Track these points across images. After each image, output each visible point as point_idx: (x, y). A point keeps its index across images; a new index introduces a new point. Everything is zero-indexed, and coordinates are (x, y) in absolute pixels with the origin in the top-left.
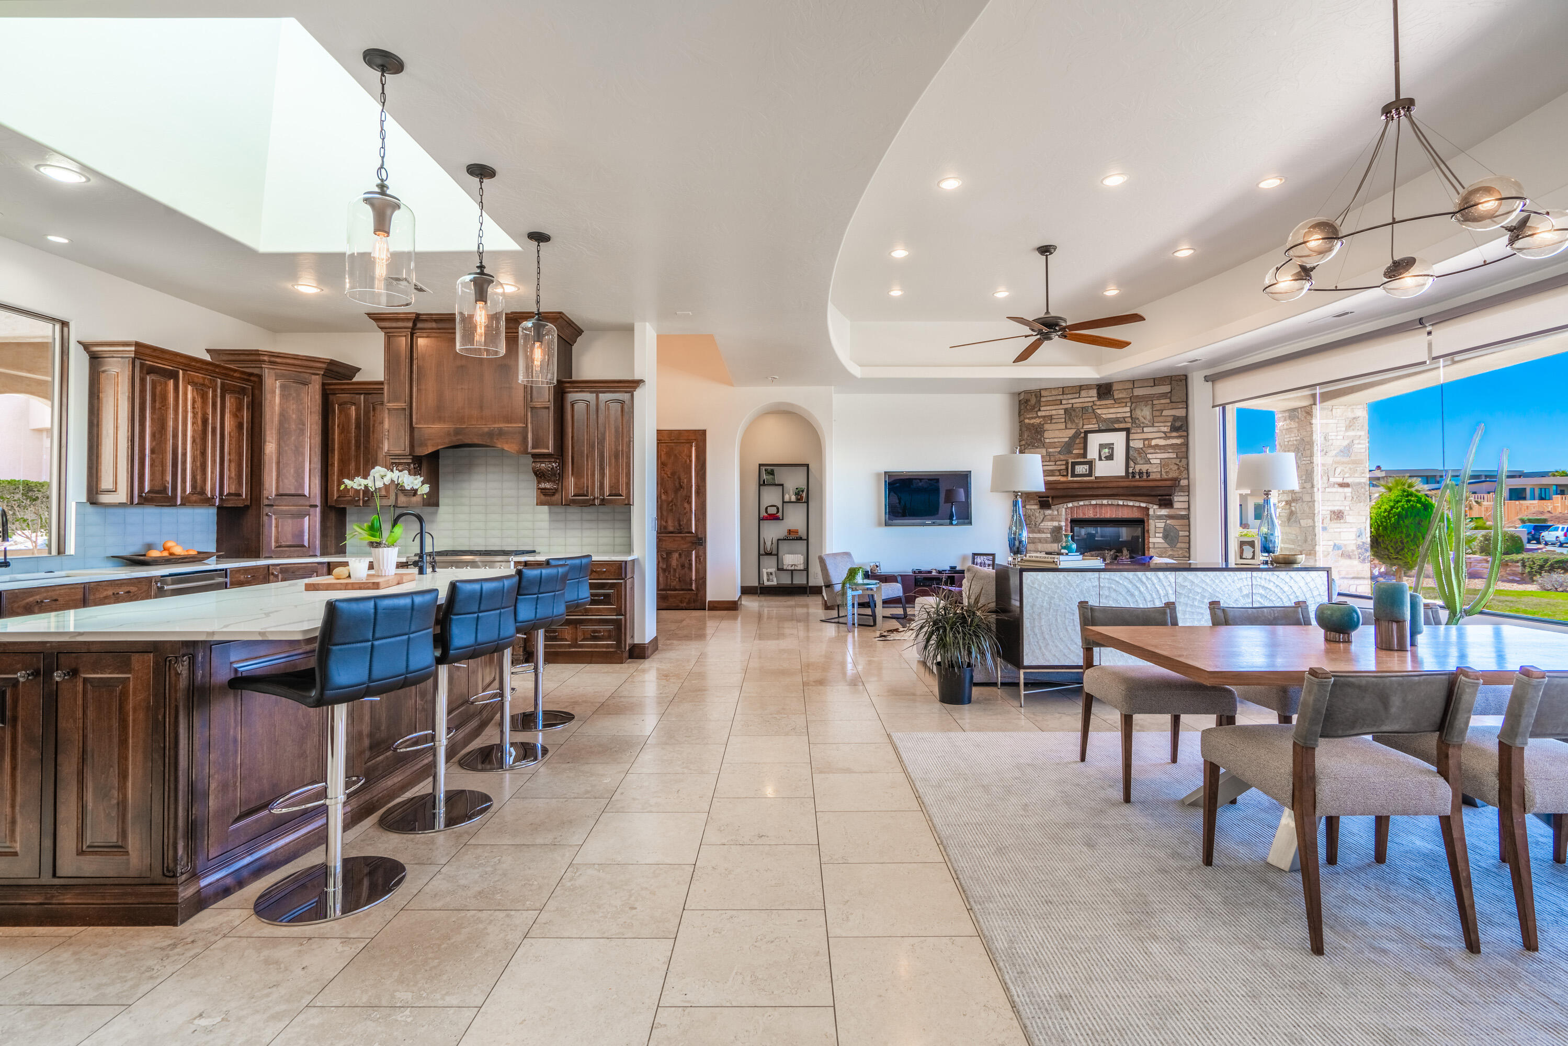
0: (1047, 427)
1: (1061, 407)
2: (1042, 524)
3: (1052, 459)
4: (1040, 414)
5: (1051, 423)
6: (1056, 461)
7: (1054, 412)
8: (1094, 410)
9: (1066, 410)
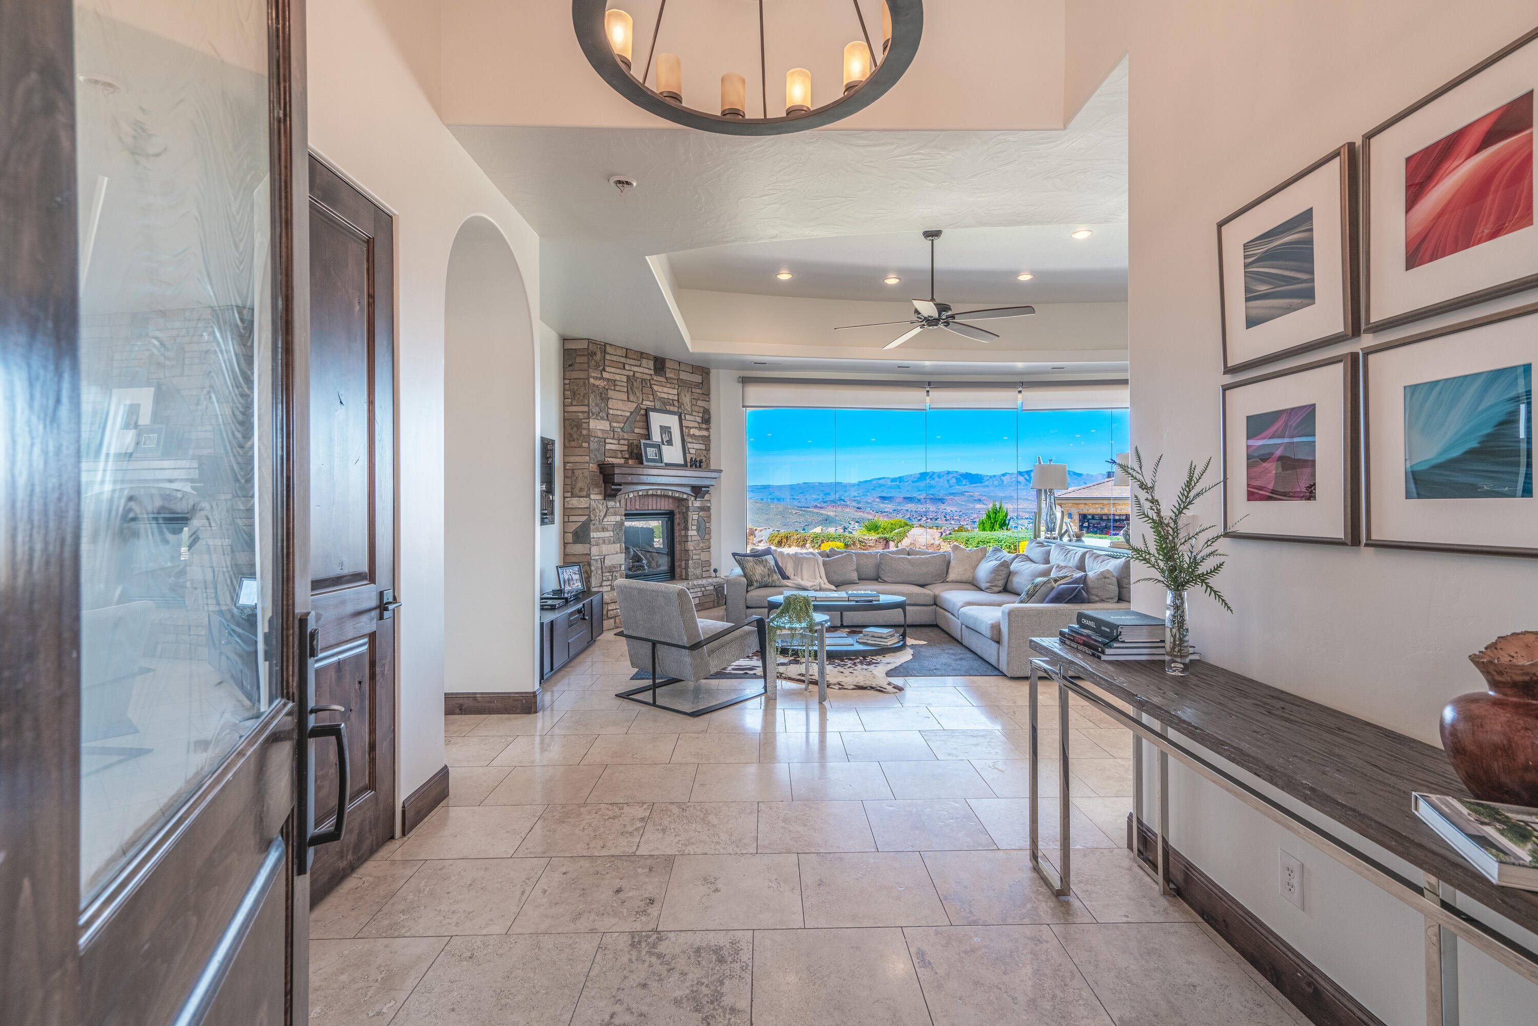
0: (611, 393)
1: (624, 372)
2: (605, 520)
3: (616, 436)
4: (605, 375)
5: (614, 390)
6: (619, 440)
7: (617, 377)
8: (651, 385)
9: (628, 376)
